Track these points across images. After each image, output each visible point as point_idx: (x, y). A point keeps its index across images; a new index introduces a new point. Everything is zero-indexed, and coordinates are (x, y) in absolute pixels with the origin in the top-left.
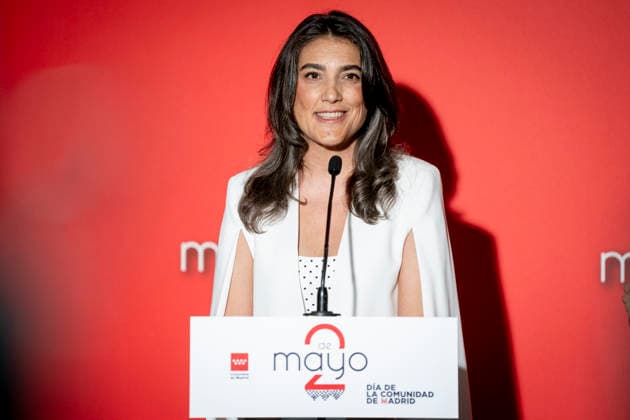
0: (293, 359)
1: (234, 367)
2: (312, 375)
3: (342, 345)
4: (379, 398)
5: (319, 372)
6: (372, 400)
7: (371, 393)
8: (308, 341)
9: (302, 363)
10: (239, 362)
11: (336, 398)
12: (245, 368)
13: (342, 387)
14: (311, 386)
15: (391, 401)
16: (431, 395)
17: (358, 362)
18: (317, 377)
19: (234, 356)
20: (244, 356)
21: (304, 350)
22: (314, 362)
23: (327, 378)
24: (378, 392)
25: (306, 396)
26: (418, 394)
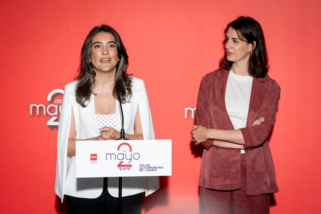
0: (113, 156)
1: (92, 159)
2: (120, 161)
3: (131, 150)
4: (144, 169)
5: (122, 160)
6: (141, 170)
7: (141, 167)
8: (118, 149)
9: (116, 157)
10: (94, 157)
11: (129, 169)
12: (96, 159)
13: (131, 166)
14: (119, 165)
15: (148, 170)
16: (162, 167)
17: (136, 156)
18: (122, 162)
19: (92, 155)
20: (96, 155)
21: (117, 152)
22: (121, 157)
23: (126, 162)
24: (144, 167)
25: (118, 169)
26: (157, 167)
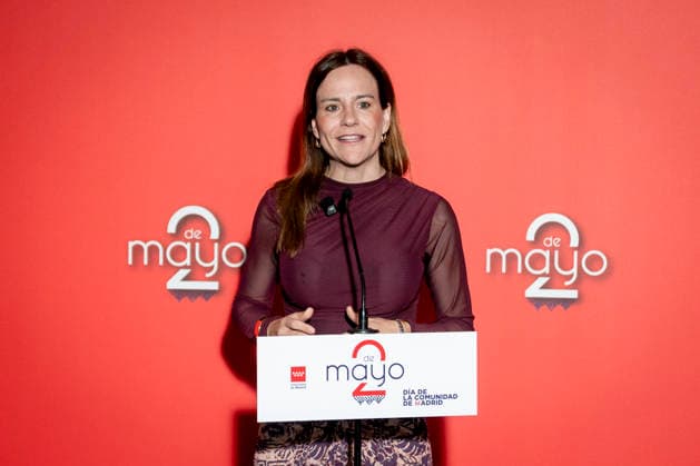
0: (343, 371)
1: (294, 379)
2: (358, 383)
3: (383, 358)
4: (414, 401)
5: (364, 381)
6: (407, 403)
7: (407, 397)
8: (355, 355)
9: (350, 374)
10: (298, 375)
11: (378, 402)
12: (303, 379)
13: (383, 393)
14: (358, 392)
15: (423, 403)
16: (455, 396)
17: (396, 371)
18: (362, 385)
19: (294, 369)
20: (302, 369)
21: (351, 363)
22: (360, 372)
23: (371, 385)
24: (413, 396)
25: (353, 402)
26: (445, 397)
